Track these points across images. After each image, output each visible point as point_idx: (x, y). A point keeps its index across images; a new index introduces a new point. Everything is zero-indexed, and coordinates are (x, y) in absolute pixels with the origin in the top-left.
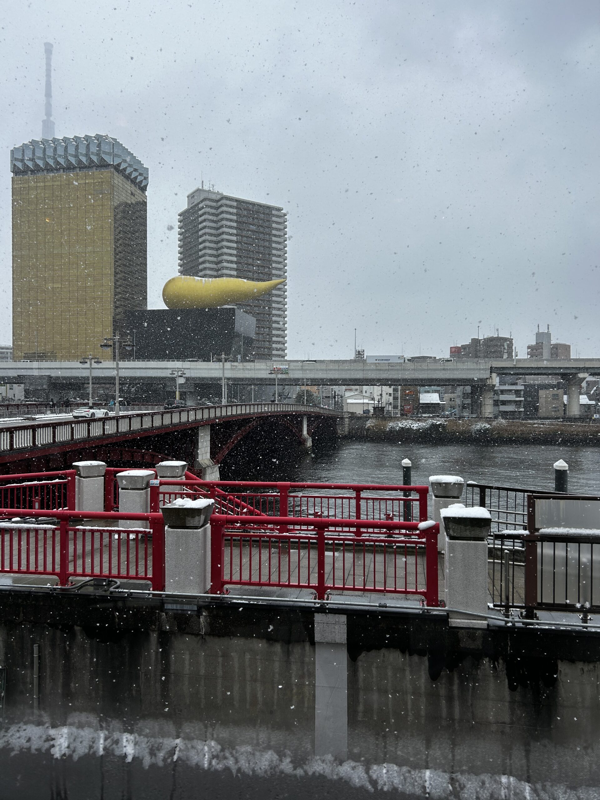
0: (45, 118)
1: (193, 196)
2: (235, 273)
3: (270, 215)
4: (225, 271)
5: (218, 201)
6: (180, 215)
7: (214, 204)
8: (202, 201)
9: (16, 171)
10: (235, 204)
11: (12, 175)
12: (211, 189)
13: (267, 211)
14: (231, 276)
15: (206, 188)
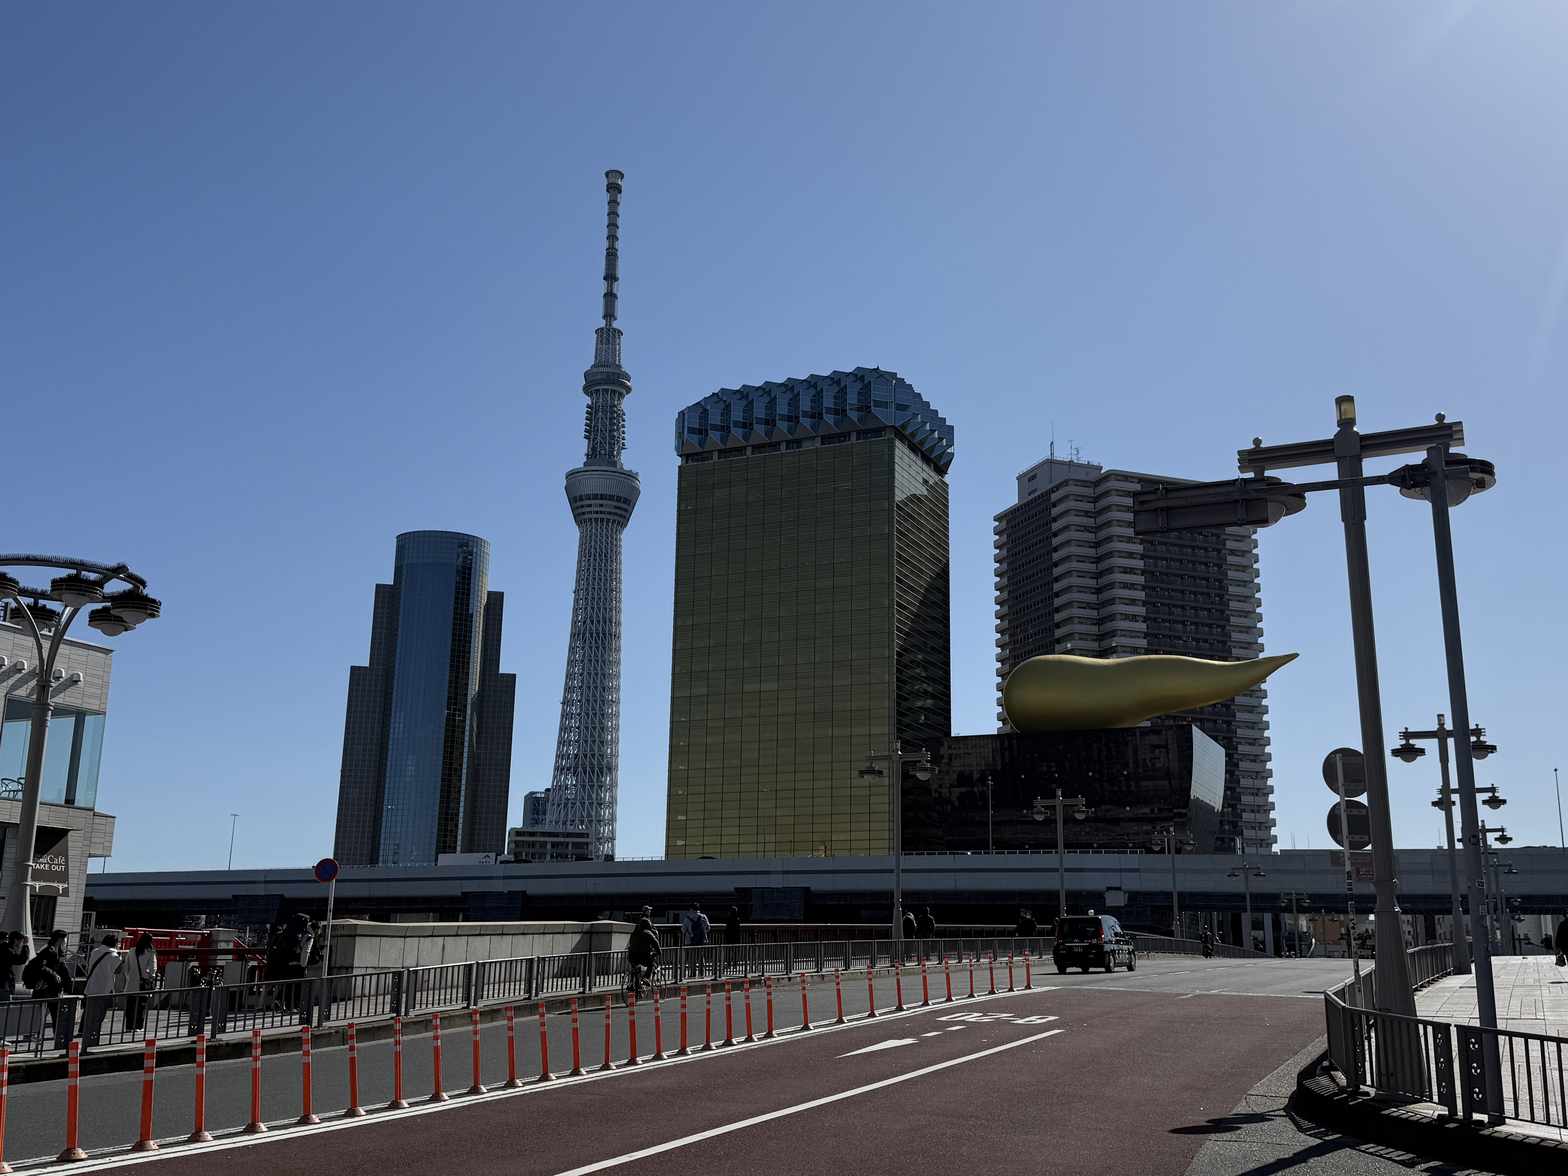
1: (1032, 479)
4: (1120, 641)
5: (1094, 484)
6: (996, 519)
7: (1089, 491)
9: (685, 452)
11: (679, 461)
12: (1074, 458)
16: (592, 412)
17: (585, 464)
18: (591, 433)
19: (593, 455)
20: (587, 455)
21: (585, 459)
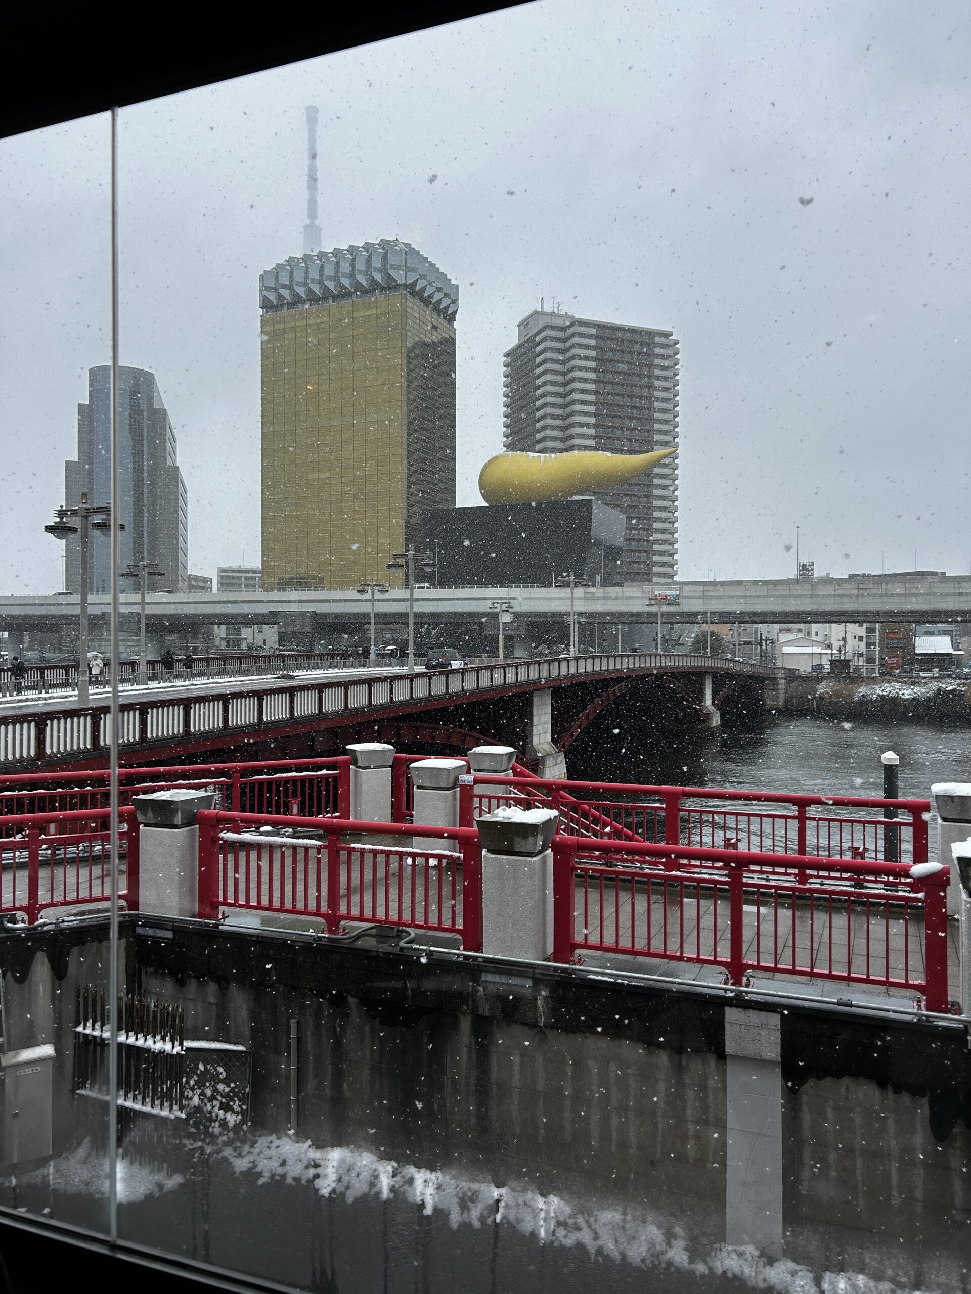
0: (308, 222)
1: (527, 324)
2: (592, 443)
3: (651, 345)
4: (577, 441)
7: (560, 334)
8: (540, 332)
9: (266, 305)
10: (593, 331)
11: (261, 312)
12: (556, 310)
13: (646, 338)
14: (586, 448)
15: (548, 308)
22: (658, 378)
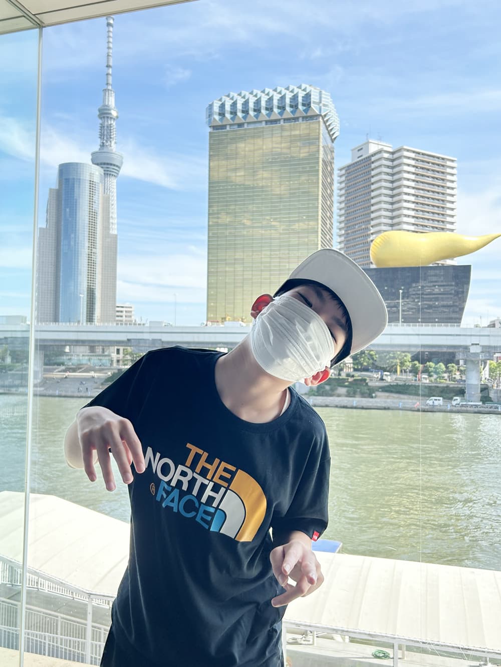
1: (362, 149)
3: (444, 166)
5: (393, 153)
7: (390, 156)
8: (375, 154)
10: (413, 155)
11: (210, 130)
16: (102, 127)
17: (100, 149)
18: (102, 136)
19: (103, 145)
20: (100, 145)
21: (99, 147)
22: (448, 188)
